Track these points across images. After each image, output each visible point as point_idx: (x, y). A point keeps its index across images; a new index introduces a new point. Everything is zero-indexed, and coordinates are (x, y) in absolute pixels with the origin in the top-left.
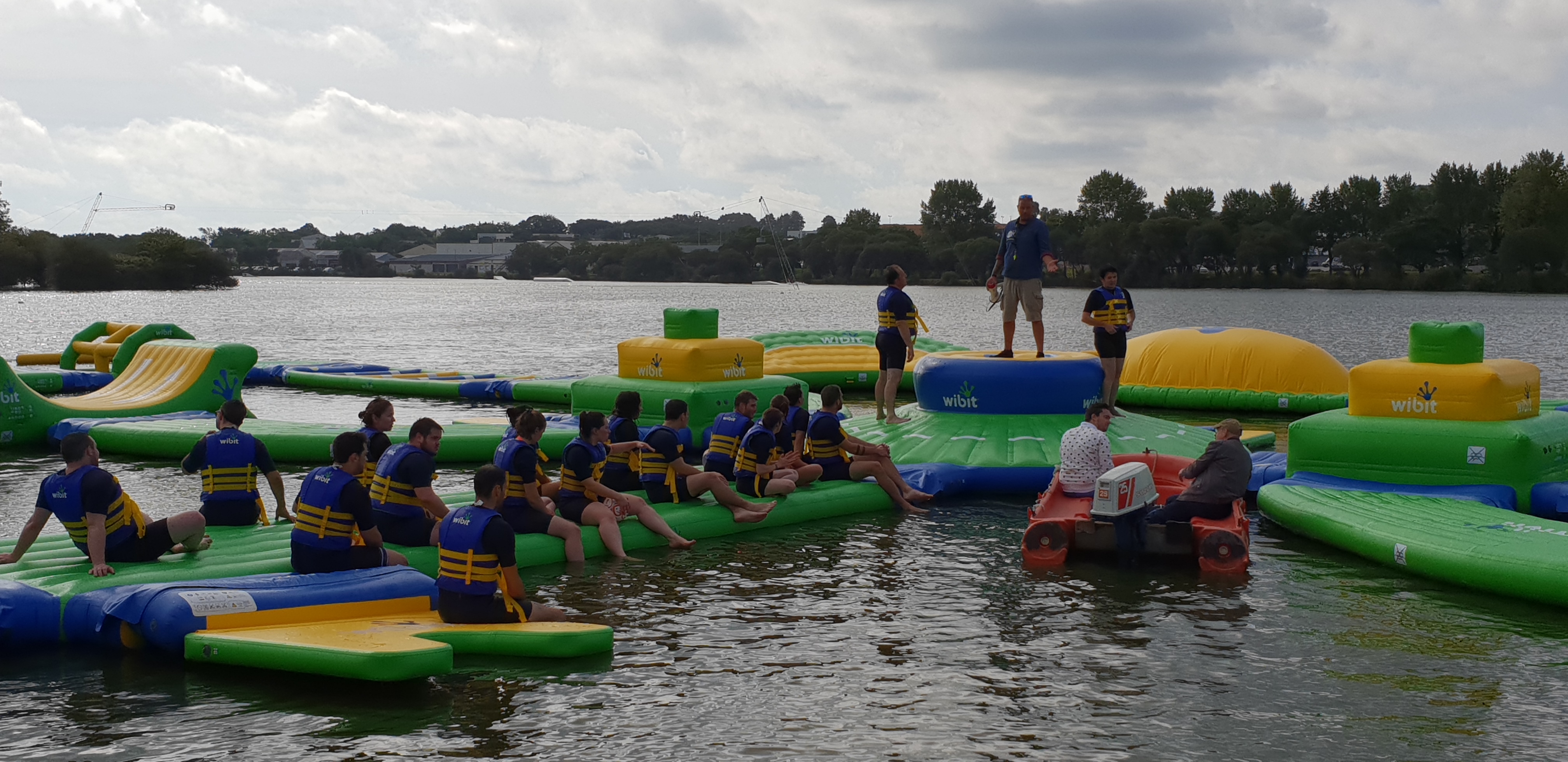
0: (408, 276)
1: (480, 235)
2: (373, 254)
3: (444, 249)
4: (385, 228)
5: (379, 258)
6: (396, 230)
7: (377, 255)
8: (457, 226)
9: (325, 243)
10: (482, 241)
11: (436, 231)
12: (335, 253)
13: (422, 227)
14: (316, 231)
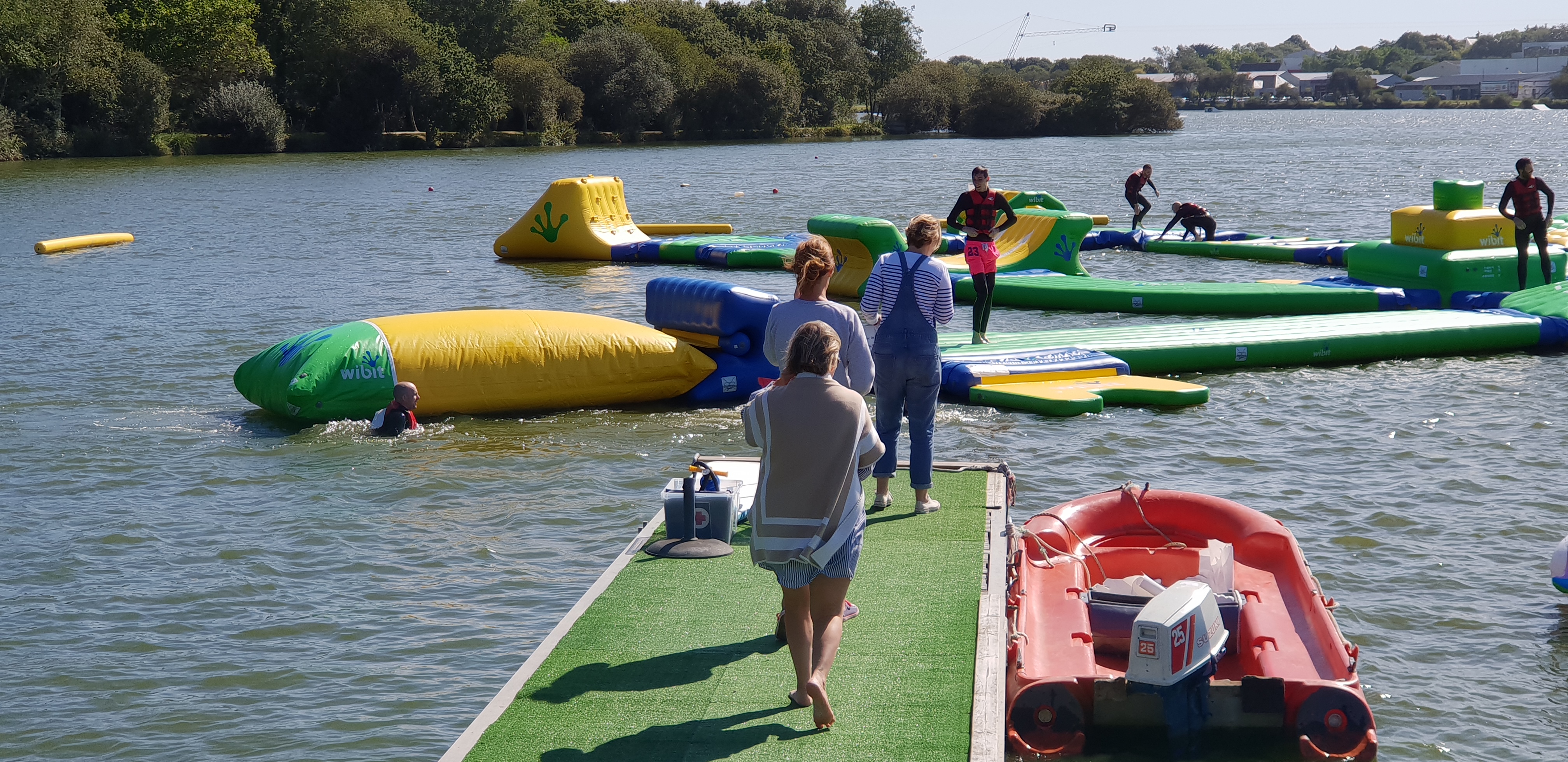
0: (1417, 107)
1: (1525, 46)
2: (1373, 77)
3: (1470, 69)
4: (1396, 39)
5: (1382, 83)
6: (1410, 41)
7: (1380, 78)
8: (1494, 34)
9: (1314, 63)
10: (1530, 53)
11: (1465, 41)
12: (1323, 76)
13: (1446, 36)
14: (1304, 46)
